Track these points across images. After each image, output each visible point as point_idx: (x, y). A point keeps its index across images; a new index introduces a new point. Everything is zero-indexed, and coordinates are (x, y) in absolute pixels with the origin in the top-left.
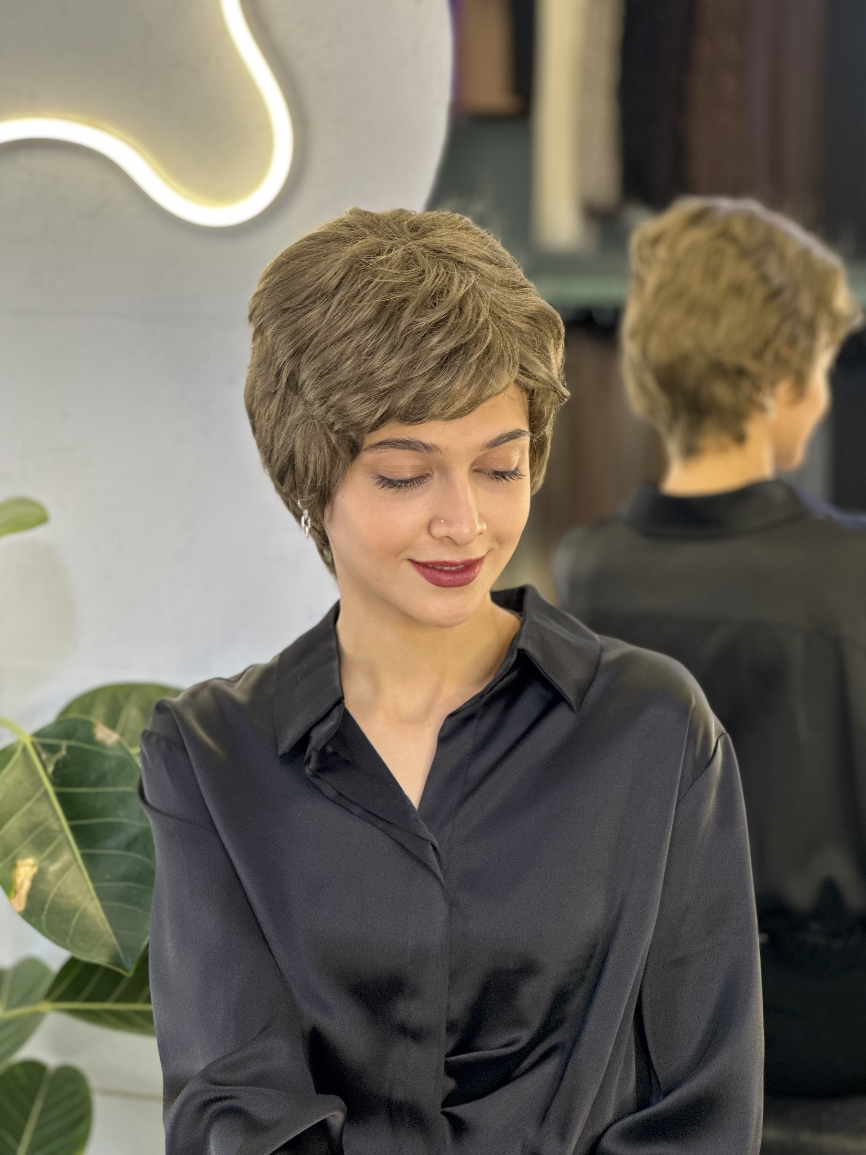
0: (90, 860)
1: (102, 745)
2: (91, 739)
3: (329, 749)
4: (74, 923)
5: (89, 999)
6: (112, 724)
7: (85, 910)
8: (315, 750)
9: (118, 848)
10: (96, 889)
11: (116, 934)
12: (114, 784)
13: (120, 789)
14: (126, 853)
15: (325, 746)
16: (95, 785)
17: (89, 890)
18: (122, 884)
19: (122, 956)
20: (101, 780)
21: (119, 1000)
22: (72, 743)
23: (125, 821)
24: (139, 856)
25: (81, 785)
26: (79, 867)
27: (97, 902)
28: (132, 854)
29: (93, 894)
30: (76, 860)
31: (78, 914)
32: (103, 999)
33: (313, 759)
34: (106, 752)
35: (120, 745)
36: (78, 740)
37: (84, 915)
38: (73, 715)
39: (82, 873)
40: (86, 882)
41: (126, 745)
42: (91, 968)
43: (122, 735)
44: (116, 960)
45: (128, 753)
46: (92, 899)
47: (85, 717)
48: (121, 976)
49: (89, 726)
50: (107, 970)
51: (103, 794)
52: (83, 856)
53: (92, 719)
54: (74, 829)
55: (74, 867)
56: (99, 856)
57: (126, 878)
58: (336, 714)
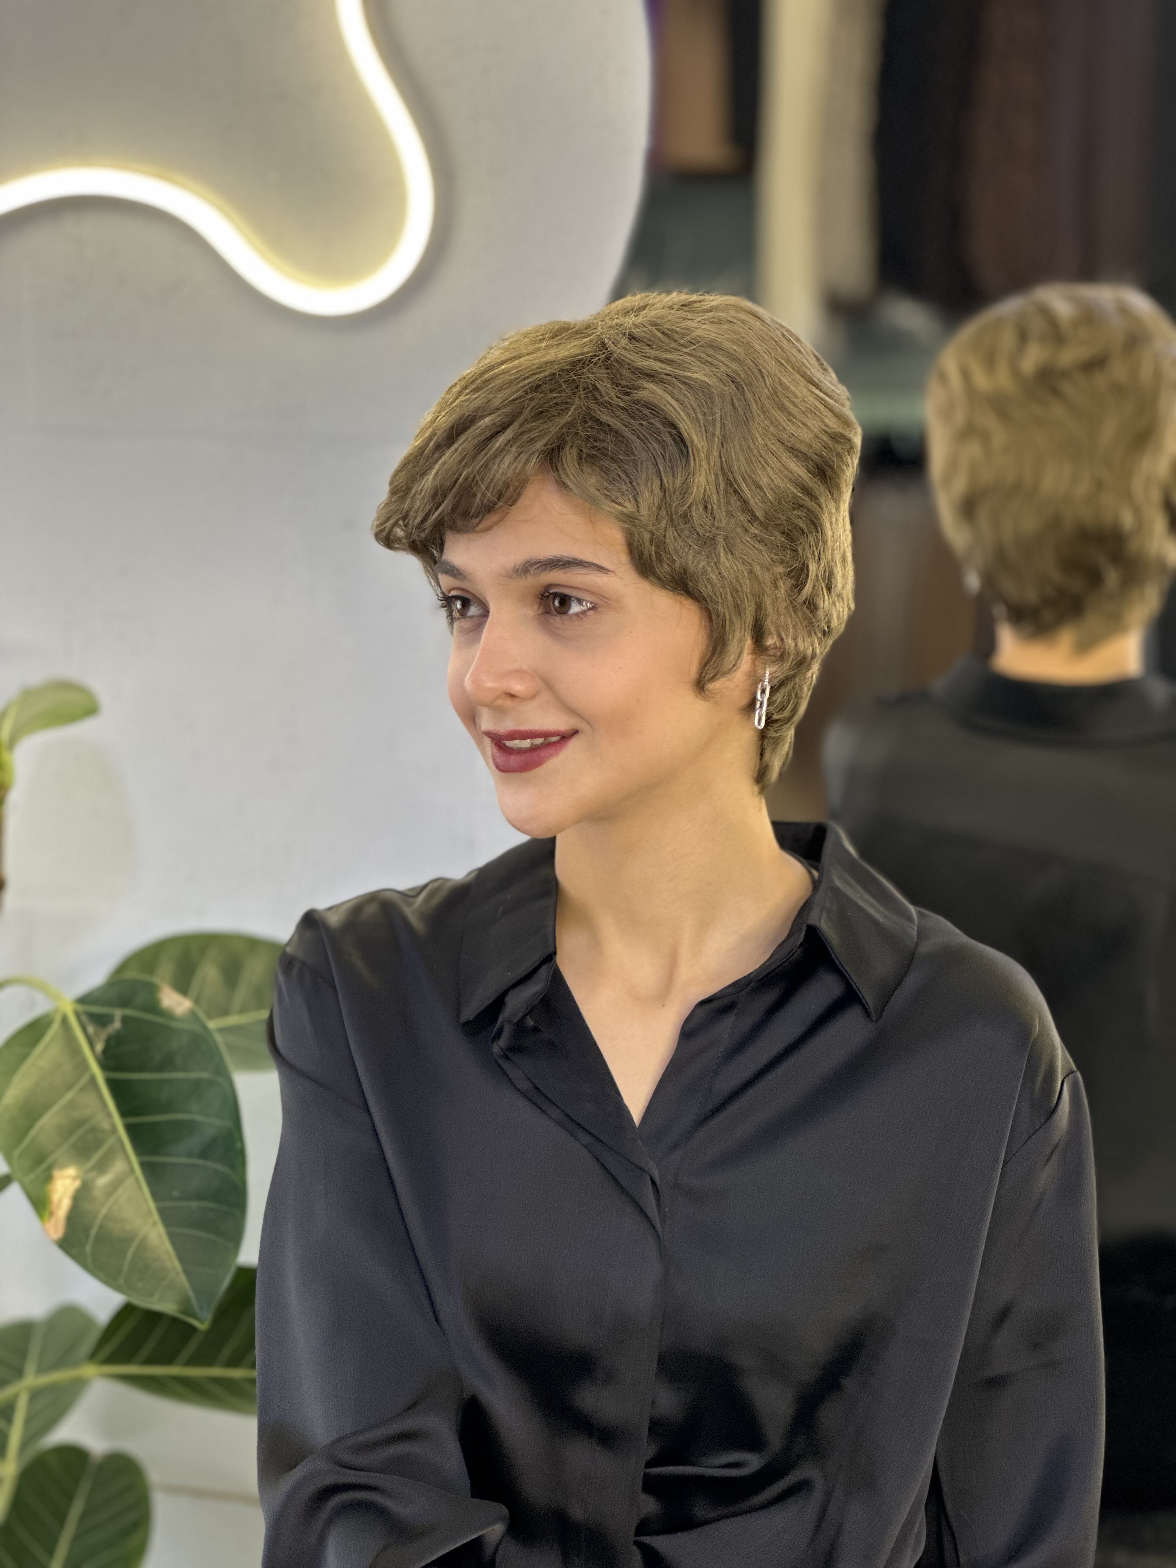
0: (152, 1172)
1: (167, 1014)
2: (154, 1007)
3: (530, 1022)
4: (129, 1255)
5: (150, 1361)
6: (182, 987)
7: (144, 1239)
8: (510, 1022)
9: (190, 1155)
10: (162, 1212)
11: (186, 1272)
12: (185, 1069)
13: (194, 1075)
14: (200, 1162)
15: (525, 1016)
16: (160, 1069)
17: (150, 1212)
18: (195, 1204)
19: (194, 1301)
20: (167, 1064)
21: (191, 1362)
22: (129, 1012)
23: (199, 1118)
24: (220, 1167)
25: (141, 1069)
26: (137, 1180)
27: (161, 1229)
28: (210, 1164)
29: (156, 1216)
30: (132, 1170)
31: (135, 1243)
32: (168, 1360)
33: (506, 1034)
34: (175, 1025)
35: (193, 1015)
36: (137, 1008)
37: (143, 1246)
38: (131, 974)
39: (140, 1188)
40: (146, 1201)
41: (202, 1015)
42: (153, 1317)
43: (197, 1001)
44: (187, 1309)
45: (205, 1027)
46: (155, 1224)
47: (146, 977)
48: (193, 1329)
49: (152, 990)
50: (174, 1320)
51: (171, 1081)
52: (144, 1166)
53: (156, 980)
54: (130, 1129)
55: (130, 1181)
56: (164, 1165)
57: (199, 1196)
58: (544, 973)
